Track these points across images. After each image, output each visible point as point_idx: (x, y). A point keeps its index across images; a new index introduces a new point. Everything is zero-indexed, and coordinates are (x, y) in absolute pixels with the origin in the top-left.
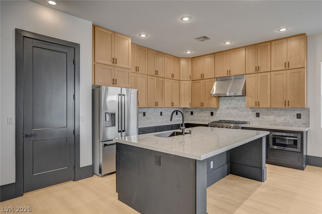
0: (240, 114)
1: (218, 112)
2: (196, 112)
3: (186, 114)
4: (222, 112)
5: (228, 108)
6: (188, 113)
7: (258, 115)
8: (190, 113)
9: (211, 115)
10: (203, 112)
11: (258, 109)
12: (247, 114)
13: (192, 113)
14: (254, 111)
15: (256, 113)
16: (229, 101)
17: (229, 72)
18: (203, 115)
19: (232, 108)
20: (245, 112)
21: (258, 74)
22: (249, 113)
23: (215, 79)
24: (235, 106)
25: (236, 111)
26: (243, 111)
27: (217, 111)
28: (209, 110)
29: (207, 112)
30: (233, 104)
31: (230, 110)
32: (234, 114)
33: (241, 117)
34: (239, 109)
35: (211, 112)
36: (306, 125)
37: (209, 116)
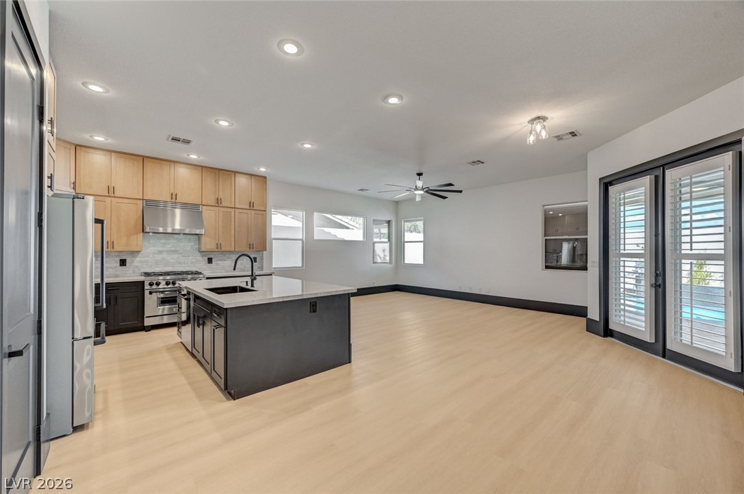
0: (182, 261)
1: (137, 259)
4: (146, 259)
5: (160, 252)
7: (210, 261)
9: (121, 265)
10: (97, 260)
11: (210, 253)
12: (194, 260)
14: (205, 256)
16: (162, 241)
17: (174, 196)
19: (169, 252)
20: (190, 258)
21: (220, 208)
22: (198, 258)
23: (145, 202)
24: (173, 249)
25: (176, 256)
26: (189, 256)
27: (136, 257)
28: (116, 256)
29: (110, 259)
30: (170, 246)
31: (165, 255)
32: (171, 261)
33: (183, 265)
34: (181, 253)
35: (121, 260)
36: (261, 268)
37: (116, 267)
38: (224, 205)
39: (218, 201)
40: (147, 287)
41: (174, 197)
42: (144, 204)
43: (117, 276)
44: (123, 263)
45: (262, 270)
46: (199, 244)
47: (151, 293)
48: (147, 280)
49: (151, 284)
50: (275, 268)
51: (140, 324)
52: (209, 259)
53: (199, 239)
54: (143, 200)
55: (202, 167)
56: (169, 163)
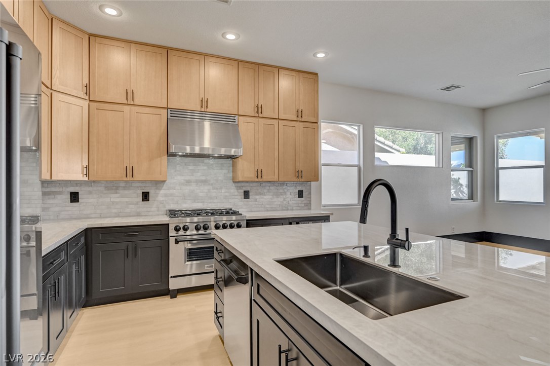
0: (214, 194)
1: (162, 192)
2: (90, 193)
3: (51, 201)
4: (172, 191)
5: (188, 182)
6: (59, 197)
7: (246, 195)
8: (69, 196)
9: (143, 200)
10: (117, 193)
11: (248, 184)
12: (227, 194)
13: (74, 197)
14: (240, 188)
15: (244, 191)
16: (191, 168)
17: (204, 102)
18: (118, 200)
19: (198, 182)
20: (223, 191)
21: (260, 119)
22: (232, 191)
23: (169, 112)
24: (203, 178)
25: (206, 188)
26: (221, 188)
27: (160, 190)
28: (138, 187)
29: (131, 192)
30: (199, 174)
31: (193, 187)
32: (201, 194)
33: (215, 201)
34: (212, 184)
35: (143, 193)
36: (308, 206)
37: (137, 203)
38: (265, 114)
39: (258, 109)
40: (172, 233)
41: (204, 104)
42: (169, 115)
43: (138, 215)
44: (146, 196)
45: (310, 209)
46: (234, 170)
47: (177, 242)
48: (173, 222)
49: (177, 229)
50: (325, 206)
51: (163, 287)
52: (245, 192)
53: (234, 165)
54: (168, 108)
55: (238, 61)
56: (197, 57)
